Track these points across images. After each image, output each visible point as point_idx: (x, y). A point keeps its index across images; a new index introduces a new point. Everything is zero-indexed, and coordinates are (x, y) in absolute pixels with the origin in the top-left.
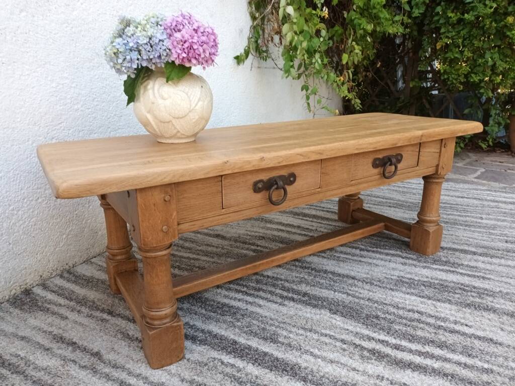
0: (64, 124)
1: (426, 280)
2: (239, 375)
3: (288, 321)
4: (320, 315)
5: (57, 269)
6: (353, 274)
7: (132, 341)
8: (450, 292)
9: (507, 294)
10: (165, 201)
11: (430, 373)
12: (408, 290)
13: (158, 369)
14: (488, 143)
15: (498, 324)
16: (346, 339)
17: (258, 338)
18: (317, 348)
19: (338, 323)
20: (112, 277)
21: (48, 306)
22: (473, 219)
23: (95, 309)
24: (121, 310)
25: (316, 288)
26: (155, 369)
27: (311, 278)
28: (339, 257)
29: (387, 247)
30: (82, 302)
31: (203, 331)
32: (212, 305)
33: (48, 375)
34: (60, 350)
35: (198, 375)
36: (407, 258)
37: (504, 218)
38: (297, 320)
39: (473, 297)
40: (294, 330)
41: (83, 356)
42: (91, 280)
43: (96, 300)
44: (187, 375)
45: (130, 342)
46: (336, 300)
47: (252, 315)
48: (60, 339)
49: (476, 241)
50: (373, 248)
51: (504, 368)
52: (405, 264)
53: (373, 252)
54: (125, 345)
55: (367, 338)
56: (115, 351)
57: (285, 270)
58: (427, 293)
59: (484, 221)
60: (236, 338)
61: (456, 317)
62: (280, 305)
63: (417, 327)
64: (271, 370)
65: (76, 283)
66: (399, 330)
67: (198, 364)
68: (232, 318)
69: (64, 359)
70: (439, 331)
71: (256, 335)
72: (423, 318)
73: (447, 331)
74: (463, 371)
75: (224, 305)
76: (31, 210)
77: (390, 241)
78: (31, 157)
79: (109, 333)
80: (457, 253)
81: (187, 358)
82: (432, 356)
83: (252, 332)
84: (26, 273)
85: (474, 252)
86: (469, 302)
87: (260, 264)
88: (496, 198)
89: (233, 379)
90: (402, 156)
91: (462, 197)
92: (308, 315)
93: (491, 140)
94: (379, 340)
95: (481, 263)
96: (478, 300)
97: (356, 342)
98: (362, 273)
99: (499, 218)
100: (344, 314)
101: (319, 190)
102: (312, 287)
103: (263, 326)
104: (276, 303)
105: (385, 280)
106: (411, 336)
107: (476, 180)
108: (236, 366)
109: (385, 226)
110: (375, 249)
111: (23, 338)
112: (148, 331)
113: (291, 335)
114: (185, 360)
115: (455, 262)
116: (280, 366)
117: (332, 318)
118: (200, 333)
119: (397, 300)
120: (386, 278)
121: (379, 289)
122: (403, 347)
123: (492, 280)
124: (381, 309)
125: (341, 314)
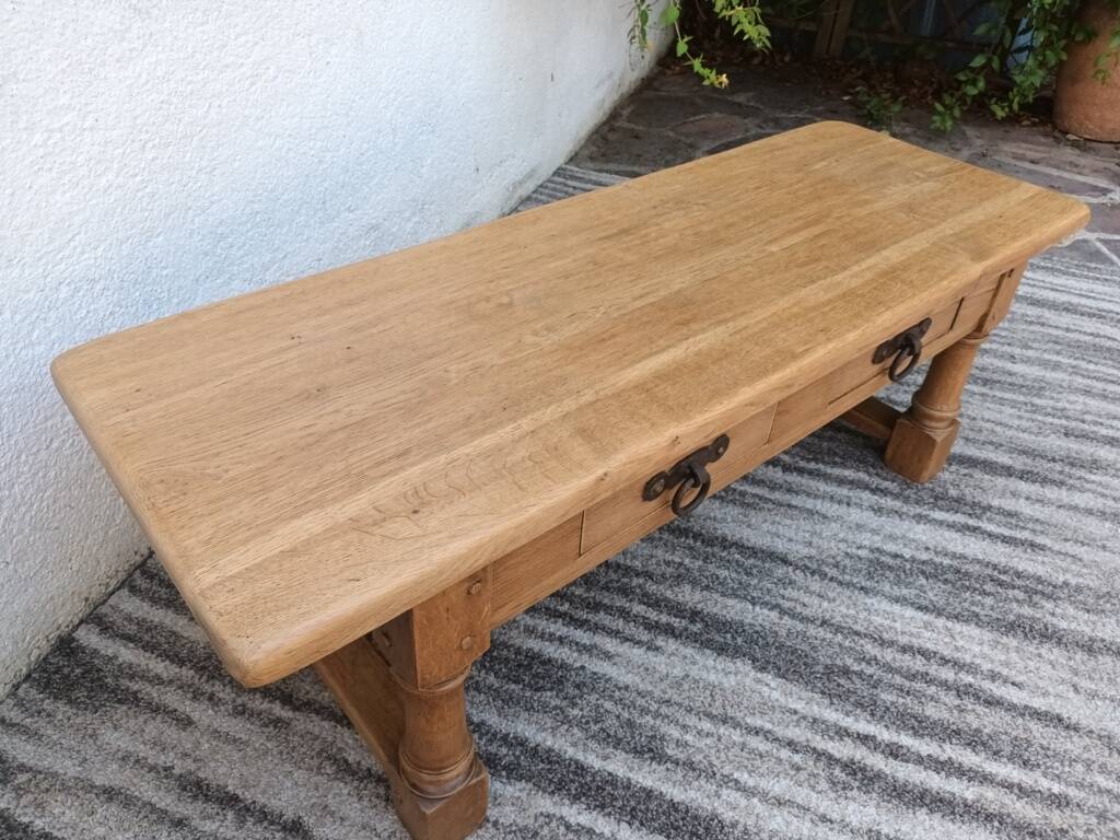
0: (82, 235)
1: (924, 556)
3: (671, 694)
4: (736, 674)
5: (117, 571)
6: (781, 546)
7: (361, 780)
8: (975, 590)
9: (1079, 589)
11: (961, 816)
12: (896, 592)
14: (1010, 107)
15: (1066, 675)
16: (796, 740)
17: (624, 749)
18: (746, 767)
19: (776, 695)
21: (133, 686)
24: (308, 688)
25: (715, 596)
27: (697, 564)
28: (743, 494)
30: (209, 666)
31: (505, 739)
32: (507, 660)
34: (208, 822)
36: (882, 491)
37: (1055, 358)
38: (692, 693)
39: (1018, 601)
40: (691, 720)
41: (267, 835)
45: (356, 783)
46: (759, 629)
47: (595, 683)
49: (1010, 433)
50: (809, 460)
51: (1087, 790)
52: (878, 510)
53: (810, 473)
54: (349, 794)
55: (836, 733)
56: (332, 814)
58: (931, 594)
59: (1019, 368)
60: (580, 756)
61: (992, 662)
62: (648, 648)
63: (925, 695)
65: (176, 608)
66: (892, 703)
67: (518, 833)
68: (557, 696)
70: (967, 701)
71: (617, 743)
72: (932, 669)
73: (981, 701)
74: (1017, 805)
75: (534, 657)
79: (303, 759)
80: (978, 474)
81: (491, 819)
82: (959, 771)
83: (609, 736)
85: (1009, 468)
86: (1012, 618)
88: (1035, 290)
90: (929, 321)
92: (712, 677)
93: (1017, 100)
94: (858, 734)
95: (1024, 500)
96: (1027, 611)
97: (815, 745)
98: (798, 542)
99: (1046, 356)
100: (783, 670)
101: (766, 446)
102: (705, 592)
103: (626, 715)
104: (639, 643)
105: (847, 561)
106: (916, 718)
108: (597, 831)
110: (812, 465)
112: (423, 808)
113: (688, 738)
114: (489, 825)
115: (976, 500)
116: (684, 825)
117: (759, 681)
118: (501, 746)
119: (878, 620)
120: (847, 554)
121: (839, 589)
122: (905, 751)
123: (1048, 552)
124: (851, 648)
125: (776, 671)
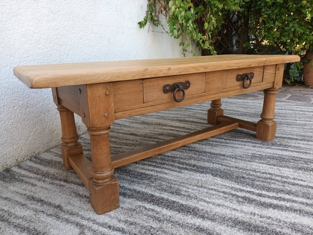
0: (31, 57)
1: (270, 155)
2: (158, 216)
3: (185, 182)
4: (206, 177)
5: (28, 156)
6: (223, 153)
7: (82, 197)
8: (287, 161)
10: (106, 94)
11: (285, 210)
12: (260, 161)
13: (101, 214)
14: (291, 80)
16: (226, 191)
17: (167, 192)
18: (208, 197)
19: (219, 182)
20: (66, 158)
21: (23, 178)
22: (291, 121)
23: (55, 179)
24: (72, 179)
25: (201, 162)
26: (99, 215)
27: (196, 156)
28: (212, 144)
29: (241, 138)
30: (46, 175)
31: (130, 190)
32: (134, 174)
33: (25, 222)
34: (32, 205)
35: (130, 217)
36: (255, 143)
37: (309, 120)
38: (191, 181)
39: (302, 164)
40: (190, 187)
41: (49, 208)
42: (51, 162)
43: (55, 174)
44: (122, 217)
45: (80, 198)
46: (214, 168)
47: (161, 179)
48: (33, 198)
49: (296, 133)
52: (255, 146)
53: (233, 140)
54: (78, 200)
55: (240, 190)
56: (71, 204)
57: (179, 152)
58: (272, 162)
59: (298, 122)
60: (153, 193)
61: (294, 176)
62: (179, 172)
63: (270, 182)
64: (179, 212)
65: (41, 164)
66: (259, 184)
67: (129, 210)
68: (148, 181)
69: (36, 210)
70: (285, 184)
71: (166, 191)
72: (273, 177)
73: (290, 184)
74: (306, 208)
75: (142, 174)
76: (10, 114)
77: (242, 134)
78: (9, 78)
79: (66, 193)
80: (286, 140)
81: (121, 207)
82: (284, 200)
83: (163, 189)
84: (7, 158)
85: (296, 139)
86: (300, 167)
87: (163, 148)
88: (302, 109)
89: (154, 219)
90: (253, 74)
91: (281, 109)
92: (198, 178)
93: (292, 78)
94: (247, 191)
95: (302, 144)
96: (305, 165)
97: (232, 193)
98: (228, 152)
99: (307, 120)
100: (222, 176)
101: (204, 94)
102: (198, 161)
103: (169, 185)
104: (176, 171)
105: (244, 156)
106: (268, 188)
107: (287, 100)
108: (155, 210)
109: (239, 124)
110: (234, 139)
111: (6, 199)
112: (95, 188)
113: (189, 190)
114: (120, 208)
115: (286, 144)
116: (185, 209)
117: (214, 179)
118: (128, 191)
119: (254, 167)
120: (244, 154)
121: (241, 161)
122: (264, 195)
123: (311, 154)
124: (245, 173)
125: (220, 176)
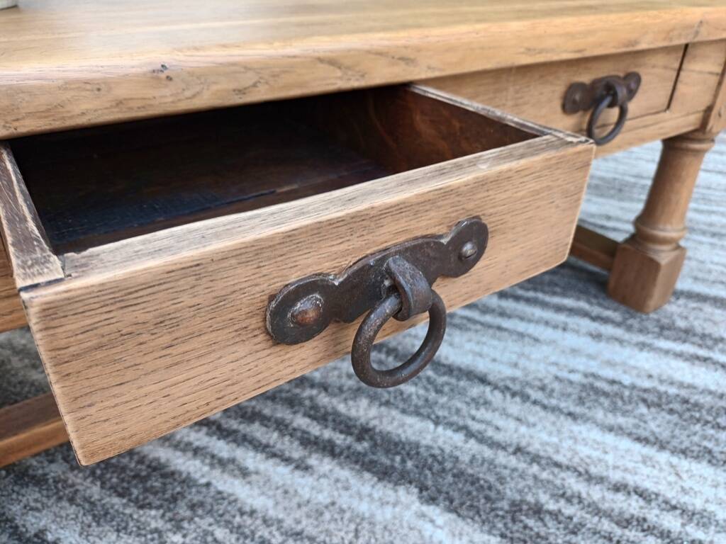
1: (647, 384)
6: (481, 366)
8: (707, 422)
12: (611, 419)
25: (394, 413)
29: (557, 289)
36: (602, 319)
38: (332, 526)
46: (437, 452)
50: (528, 290)
52: (597, 337)
53: (528, 300)
62: (297, 467)
68: (163, 516)
75: (154, 468)
92: (364, 507)
98: (502, 363)
100: (456, 503)
102: (383, 409)
104: (287, 460)
105: (556, 386)
115: (706, 332)
117: (423, 516)
119: (584, 451)
120: (557, 377)
121: (542, 413)
124: (548, 482)
125: (447, 503)
